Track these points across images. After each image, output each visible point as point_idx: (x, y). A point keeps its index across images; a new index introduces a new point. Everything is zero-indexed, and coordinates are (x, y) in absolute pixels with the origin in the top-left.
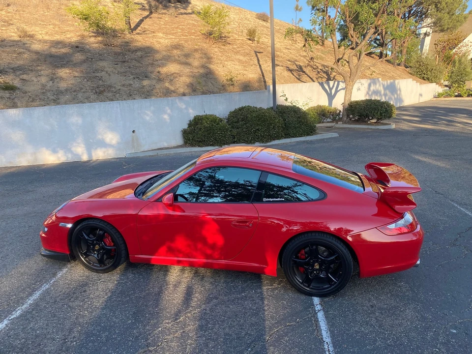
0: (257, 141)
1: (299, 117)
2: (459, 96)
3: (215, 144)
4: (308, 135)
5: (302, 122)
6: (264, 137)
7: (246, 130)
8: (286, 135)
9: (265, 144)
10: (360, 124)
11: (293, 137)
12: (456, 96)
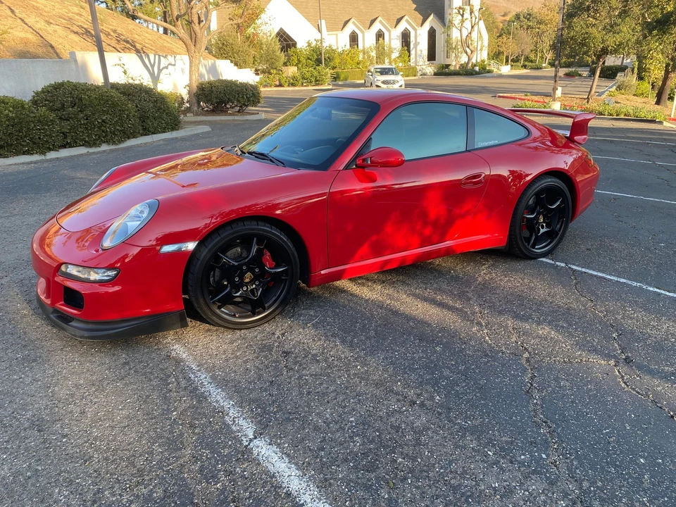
0: (104, 142)
1: (156, 101)
2: (281, 85)
3: (33, 150)
4: (173, 129)
5: (161, 109)
6: (115, 134)
7: (86, 121)
8: (144, 129)
9: (117, 147)
10: (219, 114)
11: (153, 133)
12: (276, 86)
